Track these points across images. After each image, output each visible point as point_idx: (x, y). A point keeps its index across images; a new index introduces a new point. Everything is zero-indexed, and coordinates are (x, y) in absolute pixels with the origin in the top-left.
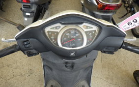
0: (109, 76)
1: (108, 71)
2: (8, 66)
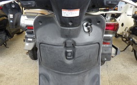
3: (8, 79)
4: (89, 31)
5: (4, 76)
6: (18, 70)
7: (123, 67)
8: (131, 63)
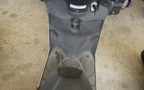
0: (116, 54)
1: (116, 49)
2: (15, 34)
3: (21, 19)
4: (95, 11)
5: (17, 16)
6: (28, 11)
7: (130, 18)
8: (140, 15)
